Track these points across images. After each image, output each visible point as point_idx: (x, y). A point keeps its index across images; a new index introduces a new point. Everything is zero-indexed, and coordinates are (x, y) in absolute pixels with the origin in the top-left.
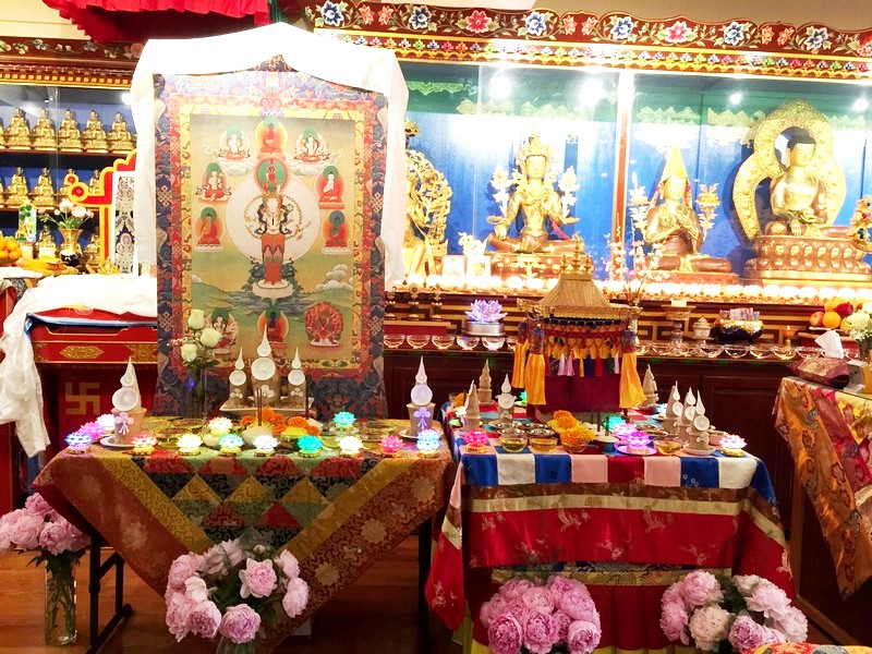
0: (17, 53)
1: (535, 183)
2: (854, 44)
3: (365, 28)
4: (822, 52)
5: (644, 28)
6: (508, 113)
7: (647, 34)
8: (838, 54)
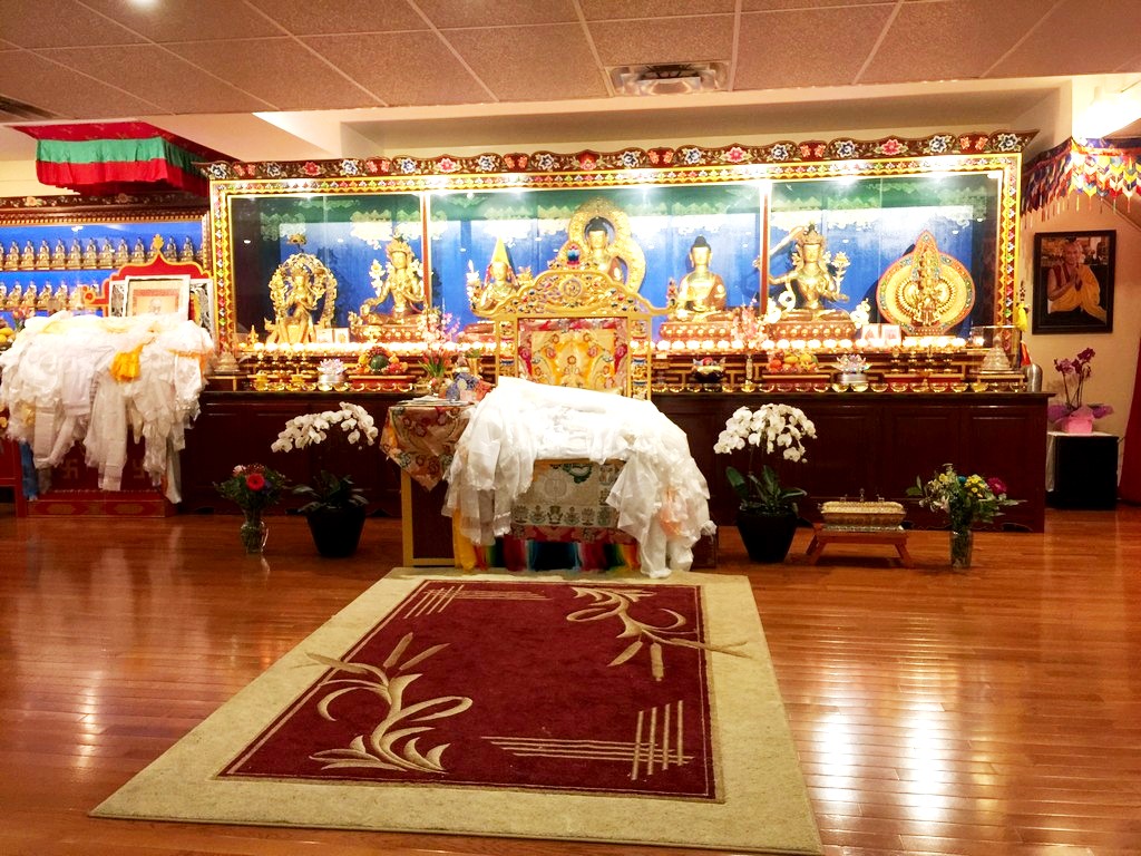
0: (50, 206)
1: (401, 272)
2: (575, 163)
3: (241, 178)
4: (554, 170)
5: (423, 165)
6: (388, 219)
7: (426, 168)
8: (567, 170)
